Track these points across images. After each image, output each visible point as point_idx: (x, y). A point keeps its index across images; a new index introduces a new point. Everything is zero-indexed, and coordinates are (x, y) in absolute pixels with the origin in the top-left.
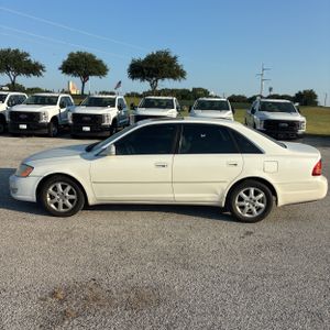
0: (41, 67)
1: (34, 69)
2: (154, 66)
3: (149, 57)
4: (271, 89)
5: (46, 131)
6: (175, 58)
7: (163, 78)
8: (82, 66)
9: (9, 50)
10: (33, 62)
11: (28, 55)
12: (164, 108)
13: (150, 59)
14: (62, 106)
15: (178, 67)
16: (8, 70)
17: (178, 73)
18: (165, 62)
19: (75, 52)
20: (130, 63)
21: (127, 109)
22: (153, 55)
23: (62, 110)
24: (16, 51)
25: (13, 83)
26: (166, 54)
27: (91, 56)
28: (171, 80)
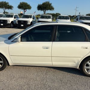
0: (12, 7)
1: (10, 7)
2: (45, 6)
3: (43, 3)
4: (80, 13)
5: (9, 26)
6: (51, 4)
7: (47, 10)
8: (24, 6)
9: (3, 2)
10: (10, 5)
11: (8, 3)
12: (48, 18)
13: (44, 4)
14: (15, 18)
15: (52, 6)
16: (3, 8)
17: (52, 8)
18: (48, 5)
19: (22, 2)
20: (38, 5)
21: (36, 19)
22: (44, 3)
23: (15, 19)
24: (5, 2)
25: (4, 11)
26: (48, 3)
27: (26, 3)
28: (50, 10)
